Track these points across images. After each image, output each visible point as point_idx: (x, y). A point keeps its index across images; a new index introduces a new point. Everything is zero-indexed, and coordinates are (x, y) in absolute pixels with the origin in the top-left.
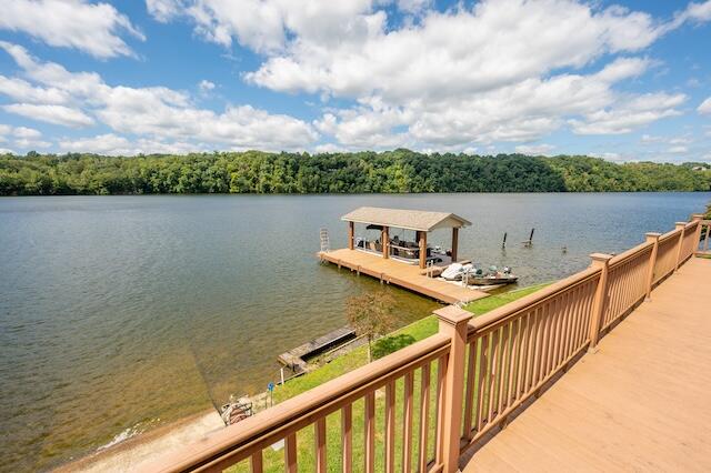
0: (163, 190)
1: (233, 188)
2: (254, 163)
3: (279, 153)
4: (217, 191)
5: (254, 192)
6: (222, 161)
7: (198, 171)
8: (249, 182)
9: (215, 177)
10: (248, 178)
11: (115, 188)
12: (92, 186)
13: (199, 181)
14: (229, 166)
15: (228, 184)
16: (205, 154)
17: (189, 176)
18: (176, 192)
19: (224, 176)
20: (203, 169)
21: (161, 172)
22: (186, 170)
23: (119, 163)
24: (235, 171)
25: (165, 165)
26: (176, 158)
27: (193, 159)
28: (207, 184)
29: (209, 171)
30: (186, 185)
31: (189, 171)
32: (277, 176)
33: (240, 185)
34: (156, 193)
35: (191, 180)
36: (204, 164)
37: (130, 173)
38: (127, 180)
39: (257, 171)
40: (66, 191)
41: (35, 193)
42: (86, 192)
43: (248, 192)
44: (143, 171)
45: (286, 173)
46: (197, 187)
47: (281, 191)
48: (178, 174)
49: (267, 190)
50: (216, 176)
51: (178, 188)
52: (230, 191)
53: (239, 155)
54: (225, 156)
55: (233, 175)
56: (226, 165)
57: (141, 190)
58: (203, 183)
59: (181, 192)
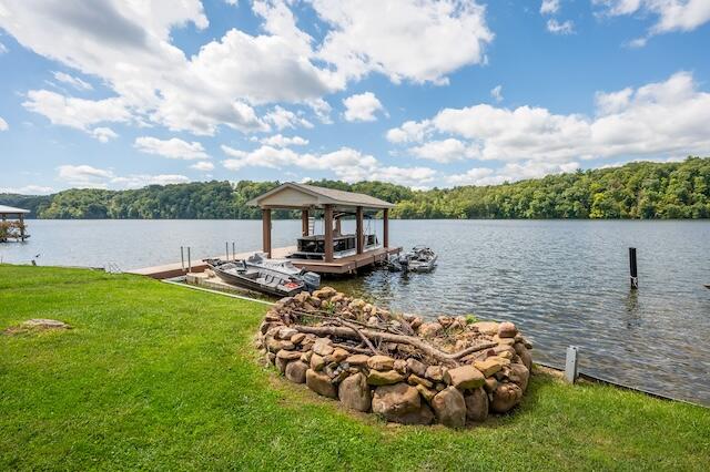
0: (514, 215)
1: (595, 212)
2: (634, 178)
3: (681, 160)
4: (572, 215)
5: (627, 217)
6: (585, 179)
7: (552, 195)
8: (621, 204)
10: (619, 200)
11: (473, 213)
12: (456, 212)
13: (552, 205)
14: (592, 186)
15: (589, 207)
16: (564, 174)
17: (542, 200)
18: (525, 218)
19: (584, 199)
20: (559, 191)
21: (513, 197)
22: (539, 194)
24: (602, 191)
25: (518, 189)
26: (531, 182)
27: (549, 181)
28: (561, 208)
29: (565, 194)
30: (536, 209)
31: (542, 195)
32: (671, 193)
33: (607, 208)
34: (506, 218)
35: (543, 204)
36: (561, 185)
37: (486, 199)
38: (483, 206)
39: (636, 190)
40: (439, 215)
41: (420, 218)
42: (452, 216)
43: (617, 217)
44: (497, 197)
45: (692, 188)
46: (549, 212)
47: (675, 216)
48: (530, 198)
49: (650, 214)
50: (573, 199)
51: (528, 213)
52: (591, 215)
53: (612, 170)
54: (590, 173)
55: (598, 196)
56: (589, 185)
57: (493, 215)
58: (557, 207)
59: (531, 217)
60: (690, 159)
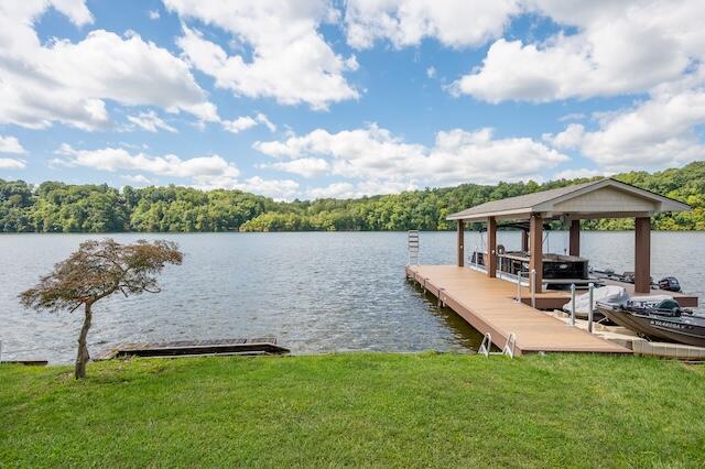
0: (377, 228)
1: (441, 225)
2: (467, 197)
3: (496, 184)
4: (425, 228)
6: (432, 197)
7: (408, 209)
9: (424, 215)
11: (342, 226)
12: (324, 225)
13: (409, 218)
14: (438, 202)
15: (437, 221)
16: (417, 191)
17: (400, 214)
18: (387, 230)
19: (433, 213)
20: (414, 206)
21: (376, 210)
22: (397, 208)
23: (345, 205)
24: (445, 207)
25: (381, 204)
26: (390, 197)
27: (405, 197)
28: (416, 221)
29: (418, 209)
30: (396, 222)
31: (400, 209)
33: (450, 222)
34: (371, 230)
35: (402, 218)
36: (415, 201)
37: (353, 212)
38: (350, 218)
40: (309, 228)
41: (290, 230)
42: (322, 229)
44: (362, 210)
46: (406, 224)
48: (390, 212)
50: (425, 213)
51: (389, 225)
52: (439, 228)
53: (450, 190)
54: (435, 191)
55: (443, 211)
56: (435, 201)
57: (359, 228)
58: (413, 221)
59: (392, 230)
60: (501, 184)
